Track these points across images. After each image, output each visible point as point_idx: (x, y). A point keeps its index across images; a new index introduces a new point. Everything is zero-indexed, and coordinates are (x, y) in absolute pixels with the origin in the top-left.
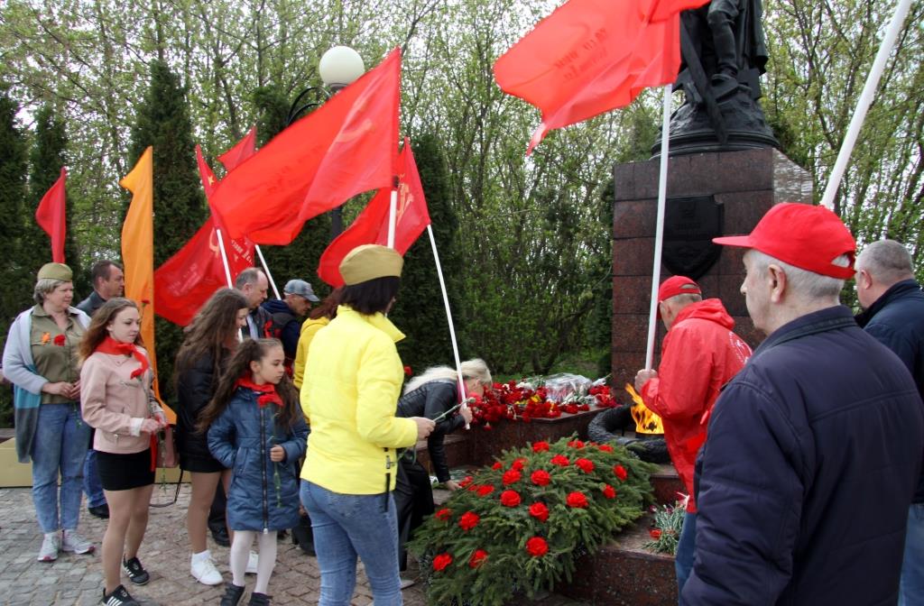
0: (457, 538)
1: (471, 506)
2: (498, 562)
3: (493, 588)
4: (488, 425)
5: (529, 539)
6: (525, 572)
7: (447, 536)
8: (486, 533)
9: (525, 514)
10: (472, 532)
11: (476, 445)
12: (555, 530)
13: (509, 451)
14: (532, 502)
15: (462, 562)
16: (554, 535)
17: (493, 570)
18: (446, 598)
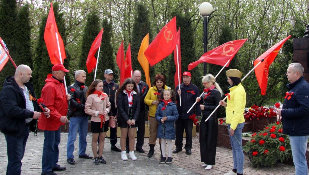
0: (259, 147)
1: (262, 139)
2: (272, 152)
3: (271, 159)
4: (258, 119)
5: (280, 146)
6: (280, 155)
7: (256, 146)
8: (267, 145)
9: (278, 140)
10: (263, 145)
11: (254, 125)
12: (287, 144)
13: (270, 124)
14: (279, 137)
15: (262, 153)
16: (286, 145)
17: (271, 155)
18: (257, 163)
